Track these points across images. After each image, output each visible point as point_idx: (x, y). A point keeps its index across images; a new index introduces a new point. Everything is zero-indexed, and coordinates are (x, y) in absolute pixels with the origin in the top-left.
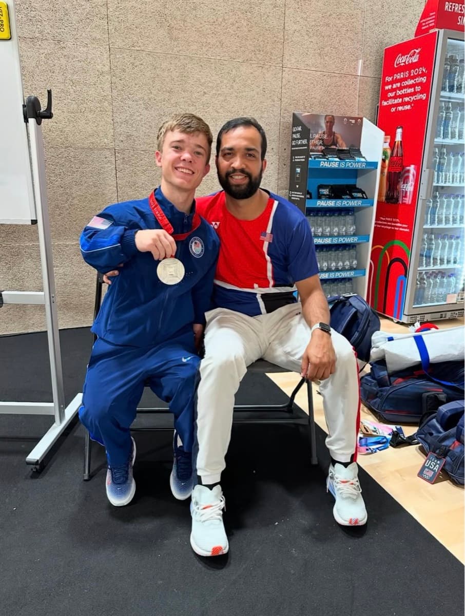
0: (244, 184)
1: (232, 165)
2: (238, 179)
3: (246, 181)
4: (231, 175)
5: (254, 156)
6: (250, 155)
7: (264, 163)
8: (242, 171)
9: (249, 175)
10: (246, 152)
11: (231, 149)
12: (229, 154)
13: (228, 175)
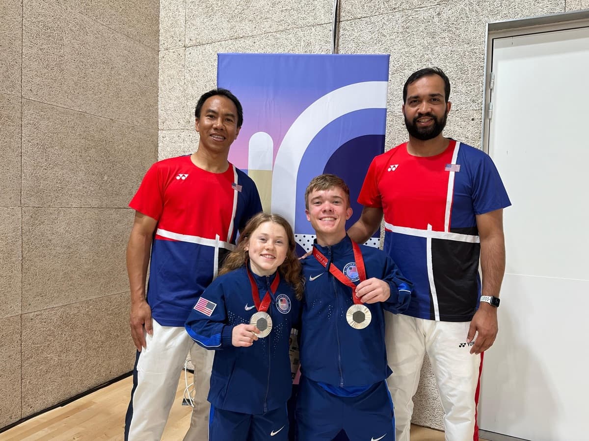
0: (430, 126)
1: (419, 111)
2: (425, 122)
3: (432, 123)
4: (418, 120)
5: (439, 100)
6: (435, 100)
7: (448, 105)
8: (428, 114)
9: (435, 118)
10: (431, 97)
11: (417, 97)
12: (415, 101)
13: (416, 120)
